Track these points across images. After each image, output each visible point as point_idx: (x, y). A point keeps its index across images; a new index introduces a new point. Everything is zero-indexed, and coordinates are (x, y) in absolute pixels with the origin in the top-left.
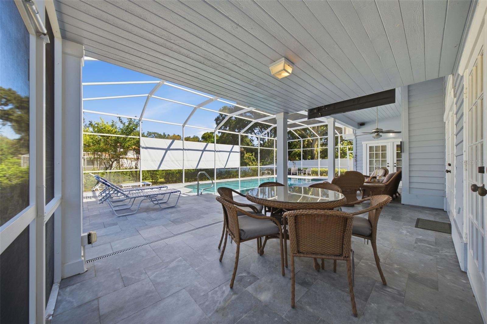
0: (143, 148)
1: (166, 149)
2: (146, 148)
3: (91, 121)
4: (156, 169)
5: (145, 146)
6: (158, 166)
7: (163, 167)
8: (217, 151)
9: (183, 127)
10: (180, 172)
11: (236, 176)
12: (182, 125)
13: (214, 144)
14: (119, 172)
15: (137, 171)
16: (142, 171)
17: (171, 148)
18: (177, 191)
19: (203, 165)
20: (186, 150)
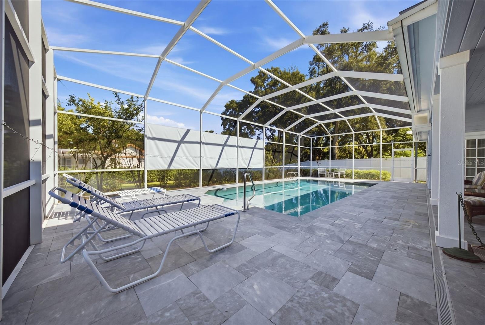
0: (149, 138)
1: (179, 141)
2: (154, 139)
3: (73, 96)
4: (165, 167)
5: (151, 136)
6: (168, 164)
7: (175, 166)
8: (240, 147)
9: (201, 113)
10: (196, 173)
11: (259, 178)
12: (199, 110)
13: (236, 137)
14: (114, 172)
15: (140, 171)
16: (148, 171)
17: (186, 140)
18: (195, 198)
19: (224, 165)
20: (204, 143)
